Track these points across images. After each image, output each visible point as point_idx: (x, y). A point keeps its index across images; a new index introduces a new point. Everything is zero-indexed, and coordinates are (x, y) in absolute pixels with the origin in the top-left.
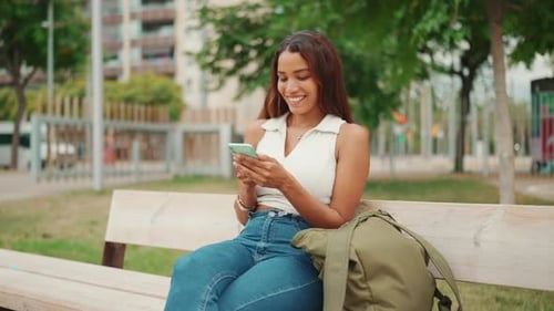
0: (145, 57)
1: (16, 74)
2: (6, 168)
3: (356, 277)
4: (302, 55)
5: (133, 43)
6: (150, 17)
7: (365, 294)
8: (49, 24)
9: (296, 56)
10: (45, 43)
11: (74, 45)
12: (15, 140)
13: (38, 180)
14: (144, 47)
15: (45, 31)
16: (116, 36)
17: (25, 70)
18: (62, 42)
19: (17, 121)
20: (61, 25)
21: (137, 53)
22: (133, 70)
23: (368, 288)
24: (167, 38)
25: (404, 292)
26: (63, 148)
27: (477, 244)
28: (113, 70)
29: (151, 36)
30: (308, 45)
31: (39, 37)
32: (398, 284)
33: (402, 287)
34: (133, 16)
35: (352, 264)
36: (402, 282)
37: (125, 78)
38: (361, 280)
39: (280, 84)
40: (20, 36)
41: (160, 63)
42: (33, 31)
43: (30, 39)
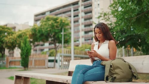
0: (85, 40)
1: (55, 45)
2: (53, 68)
3: (112, 69)
4: (99, 29)
5: (82, 37)
6: (86, 30)
7: (114, 72)
8: (63, 33)
9: (98, 29)
10: (62, 38)
11: (68, 38)
12: (55, 61)
13: (59, 69)
14: (85, 38)
15: (62, 35)
16: (78, 35)
17: (57, 44)
18: (66, 37)
19: (55, 56)
20: (65, 33)
21: (83, 39)
22: (83, 43)
23: (115, 71)
24: (91, 35)
25: (123, 72)
26: (65, 63)
27: (143, 64)
28: (78, 44)
29: (87, 35)
30: (100, 26)
31: (60, 36)
32: (121, 70)
33: (122, 71)
34: (82, 30)
35: (111, 66)
36: (122, 70)
37: (80, 46)
38: (113, 69)
39: (96, 34)
40: (56, 36)
41: (89, 41)
42: (59, 35)
43: (58, 37)
